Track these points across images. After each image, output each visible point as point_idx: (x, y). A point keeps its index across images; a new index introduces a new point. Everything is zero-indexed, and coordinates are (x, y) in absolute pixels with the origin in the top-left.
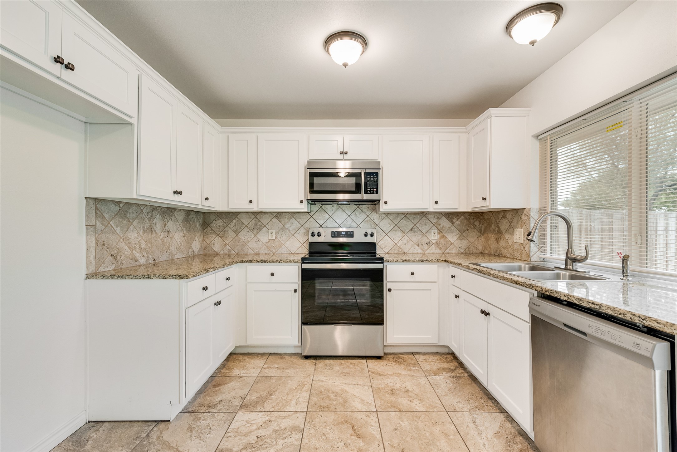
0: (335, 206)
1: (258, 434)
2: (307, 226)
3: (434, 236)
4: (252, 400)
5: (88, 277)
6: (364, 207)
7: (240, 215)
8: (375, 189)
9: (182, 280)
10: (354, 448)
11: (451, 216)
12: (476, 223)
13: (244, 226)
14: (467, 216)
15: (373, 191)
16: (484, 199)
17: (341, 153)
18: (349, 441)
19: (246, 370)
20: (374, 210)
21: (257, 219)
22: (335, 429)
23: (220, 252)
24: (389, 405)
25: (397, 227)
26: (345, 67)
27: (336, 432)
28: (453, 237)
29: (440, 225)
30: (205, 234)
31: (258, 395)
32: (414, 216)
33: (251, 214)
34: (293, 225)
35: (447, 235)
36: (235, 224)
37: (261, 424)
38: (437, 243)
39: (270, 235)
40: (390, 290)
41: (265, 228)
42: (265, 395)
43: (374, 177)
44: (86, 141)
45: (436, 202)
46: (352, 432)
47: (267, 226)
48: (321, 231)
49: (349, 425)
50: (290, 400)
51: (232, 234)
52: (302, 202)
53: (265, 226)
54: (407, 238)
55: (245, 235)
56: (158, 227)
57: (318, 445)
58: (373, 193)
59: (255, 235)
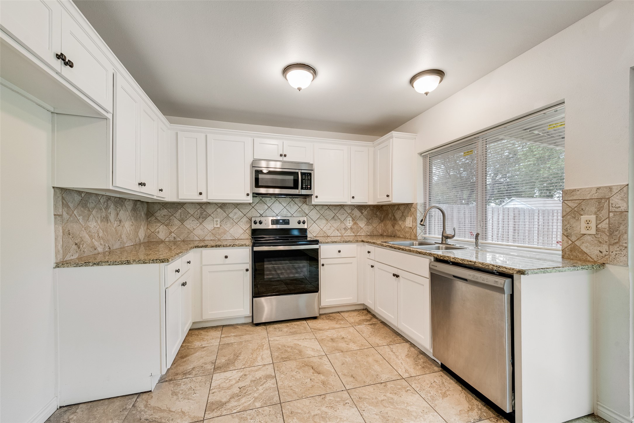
0: (273, 198)
1: (239, 386)
2: (249, 215)
3: (349, 223)
4: (222, 363)
5: (57, 266)
6: (297, 200)
7: (186, 205)
8: (309, 186)
9: (162, 264)
10: (318, 381)
11: (361, 207)
12: (377, 213)
13: (190, 215)
14: (371, 208)
15: (308, 187)
16: (388, 196)
17: (281, 155)
18: (313, 377)
19: (206, 341)
20: (305, 202)
21: (202, 209)
22: (299, 371)
23: (165, 240)
24: (333, 349)
25: (322, 216)
26: (300, 91)
27: (301, 373)
28: (362, 224)
29: (353, 214)
30: (149, 223)
31: (227, 358)
32: (335, 208)
33: (197, 205)
34: (236, 214)
35: (358, 222)
36: (181, 213)
37: (238, 378)
38: (351, 228)
39: (215, 223)
40: (323, 265)
41: (210, 217)
42: (232, 357)
43: (308, 177)
44: (53, 131)
45: (353, 197)
46: (313, 371)
47: (212, 215)
48: (262, 219)
49: (309, 367)
50: (255, 358)
51: (177, 222)
52: (248, 195)
53: (210, 215)
54: (329, 225)
55: (190, 224)
56: (112, 217)
57: (291, 384)
58: (307, 189)
59: (201, 224)
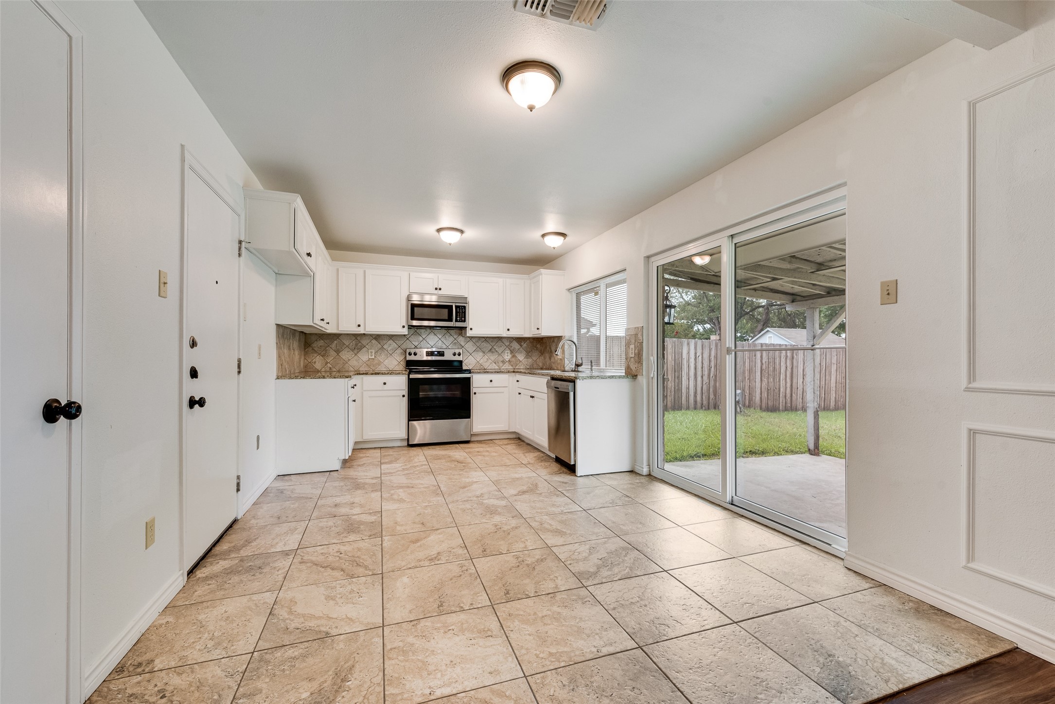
0: (428, 330)
2: (404, 347)
3: (508, 356)
5: (277, 378)
6: (452, 332)
7: (341, 336)
8: (463, 319)
11: (518, 340)
12: (537, 346)
13: (345, 346)
14: (531, 340)
15: (462, 320)
16: (538, 329)
17: (436, 289)
20: (461, 334)
21: (357, 341)
23: (321, 370)
25: (479, 349)
26: (451, 246)
28: (521, 357)
29: (511, 347)
30: (307, 353)
32: (492, 340)
33: (352, 336)
34: (390, 345)
35: (517, 355)
36: (336, 344)
38: (509, 361)
39: (370, 354)
40: (475, 393)
41: (365, 349)
43: (462, 309)
45: (508, 330)
47: (367, 346)
48: (417, 351)
51: (333, 353)
52: (404, 327)
53: (365, 346)
54: (486, 357)
55: (346, 355)
56: (291, 345)
58: (462, 322)
59: (356, 355)
